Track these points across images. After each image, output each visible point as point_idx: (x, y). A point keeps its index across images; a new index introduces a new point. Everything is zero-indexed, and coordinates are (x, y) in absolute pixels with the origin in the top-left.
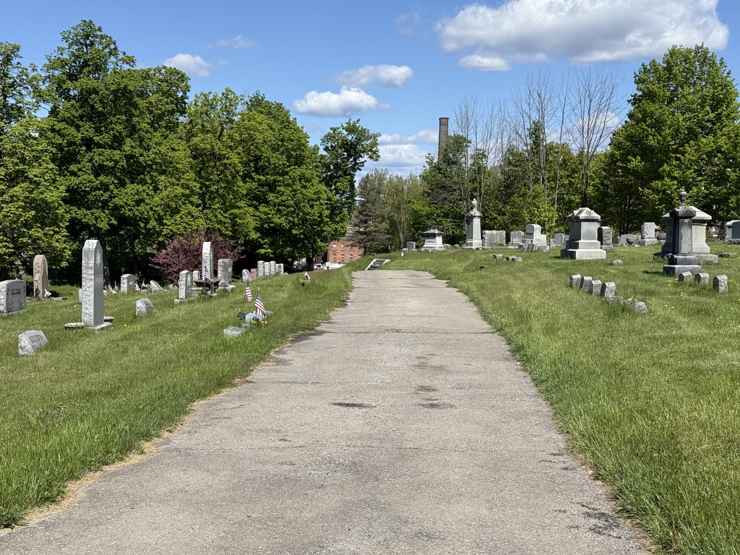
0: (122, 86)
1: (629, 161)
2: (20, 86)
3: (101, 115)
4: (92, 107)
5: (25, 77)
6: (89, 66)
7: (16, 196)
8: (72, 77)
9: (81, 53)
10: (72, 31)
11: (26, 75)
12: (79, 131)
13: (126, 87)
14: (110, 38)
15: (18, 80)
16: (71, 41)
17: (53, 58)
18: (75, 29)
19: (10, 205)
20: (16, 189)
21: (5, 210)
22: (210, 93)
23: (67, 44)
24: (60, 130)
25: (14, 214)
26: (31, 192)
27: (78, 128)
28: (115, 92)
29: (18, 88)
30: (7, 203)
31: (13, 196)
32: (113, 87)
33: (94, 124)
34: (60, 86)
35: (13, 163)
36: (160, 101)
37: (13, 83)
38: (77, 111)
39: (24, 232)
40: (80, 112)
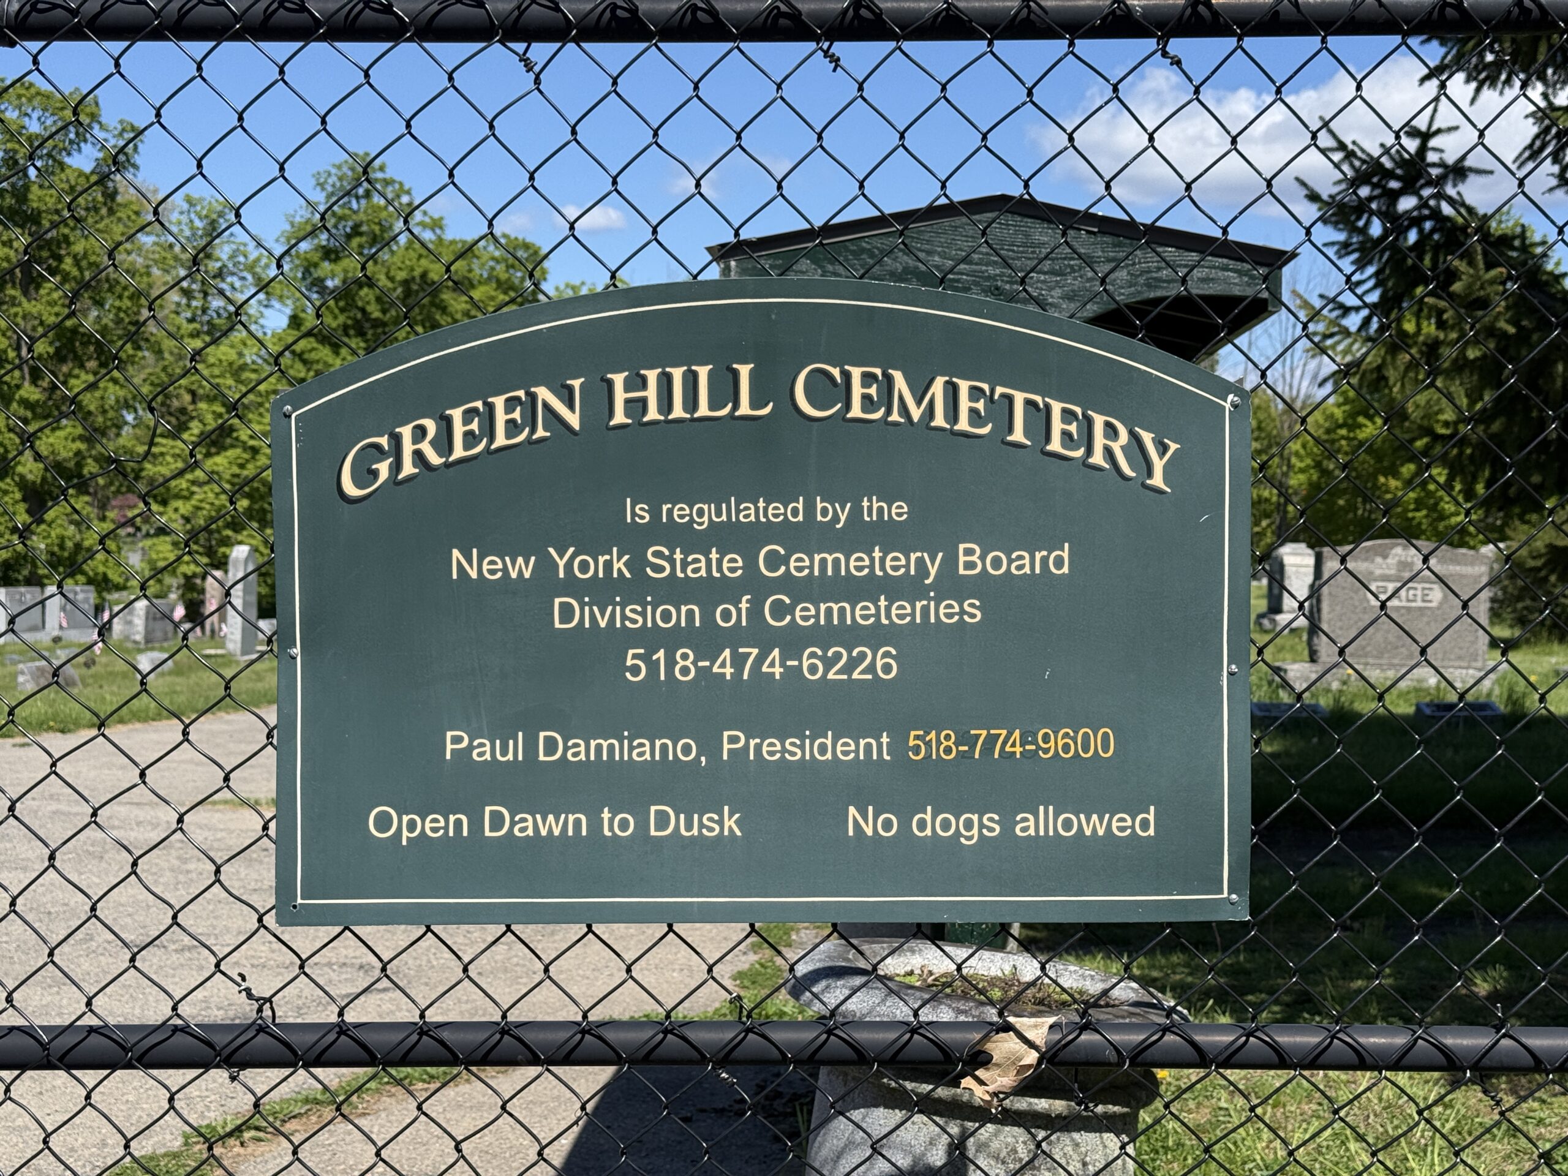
0: (417, 273)
1: (1360, 426)
2: (233, 274)
3: (377, 323)
4: (363, 310)
5: (242, 259)
6: (361, 234)
7: (217, 473)
8: (330, 254)
9: (347, 212)
10: (334, 171)
11: (245, 256)
12: (337, 353)
13: (424, 275)
14: (401, 184)
15: (230, 265)
16: (330, 189)
17: (298, 219)
18: (339, 167)
19: (206, 488)
20: (218, 459)
21: (197, 497)
22: (583, 283)
23: (324, 194)
24: (303, 352)
25: (212, 504)
26: (242, 466)
27: (336, 348)
28: (406, 283)
29: (229, 279)
30: (200, 484)
31: (213, 472)
32: (401, 276)
33: (366, 341)
34: (307, 272)
35: (214, 412)
36: (492, 298)
37: (220, 269)
38: (335, 318)
39: (228, 537)
40: (342, 319)
